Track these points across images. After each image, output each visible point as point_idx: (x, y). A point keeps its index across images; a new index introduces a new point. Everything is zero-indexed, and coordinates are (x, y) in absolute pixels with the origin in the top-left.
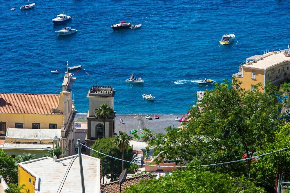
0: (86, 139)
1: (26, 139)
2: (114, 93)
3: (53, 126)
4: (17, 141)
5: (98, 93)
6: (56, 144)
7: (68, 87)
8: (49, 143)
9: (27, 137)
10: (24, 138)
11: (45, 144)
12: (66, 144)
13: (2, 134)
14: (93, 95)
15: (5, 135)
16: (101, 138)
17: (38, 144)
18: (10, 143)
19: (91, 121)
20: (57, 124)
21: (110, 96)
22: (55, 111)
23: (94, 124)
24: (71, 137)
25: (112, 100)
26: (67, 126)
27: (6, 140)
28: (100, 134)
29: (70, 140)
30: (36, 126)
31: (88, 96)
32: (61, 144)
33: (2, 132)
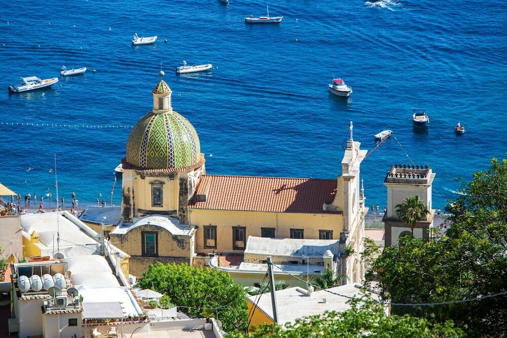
1: (279, 257)
3: (326, 235)
4: (263, 259)
5: (403, 176)
6: (330, 265)
7: (352, 166)
9: (280, 253)
10: (275, 254)
11: (311, 265)
13: (240, 246)
14: (394, 181)
15: (244, 249)
17: (300, 264)
18: (252, 262)
19: (390, 225)
20: (332, 231)
21: (424, 182)
22: (329, 209)
23: (396, 231)
25: (428, 189)
27: (246, 257)
30: (297, 234)
33: (240, 244)
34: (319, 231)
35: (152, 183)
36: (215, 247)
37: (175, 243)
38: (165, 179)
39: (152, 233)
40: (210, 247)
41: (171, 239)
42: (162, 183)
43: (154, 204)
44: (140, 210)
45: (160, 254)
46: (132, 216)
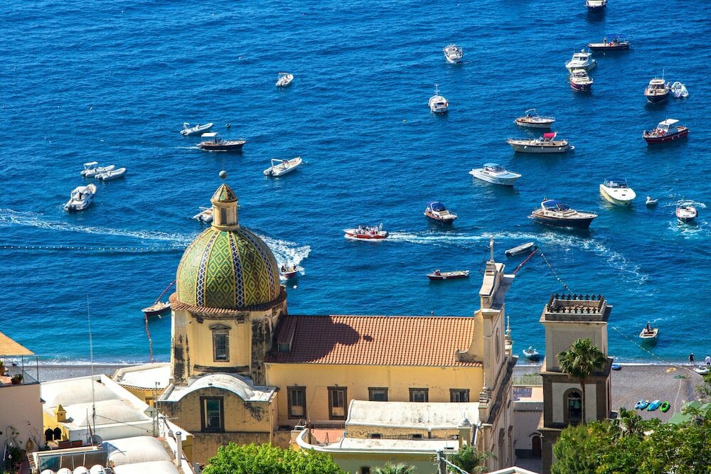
0: (541, 426)
1: (394, 428)
2: (608, 310)
3: (460, 396)
4: (372, 433)
5: (567, 311)
6: (467, 438)
7: (494, 298)
8: (451, 438)
9: (396, 423)
10: (388, 425)
11: (440, 439)
12: (492, 439)
13: (338, 415)
14: (554, 318)
15: (345, 418)
16: (575, 424)
17: (425, 439)
18: (358, 437)
19: (550, 381)
20: (469, 390)
21: (597, 318)
22: (464, 359)
23: (560, 389)
24: (504, 420)
25: (604, 329)
26: (494, 394)
27: (349, 430)
28: (575, 414)
29: (502, 430)
30: (419, 395)
31: (543, 319)
32: (480, 440)
33: (338, 411)
34: (451, 390)
35: (213, 329)
36: (304, 416)
37: (248, 412)
38: (232, 323)
39: (215, 398)
40: (298, 417)
41: (241, 407)
42: (227, 328)
43: (217, 359)
44: (196, 367)
45: (227, 428)
46: (185, 376)
